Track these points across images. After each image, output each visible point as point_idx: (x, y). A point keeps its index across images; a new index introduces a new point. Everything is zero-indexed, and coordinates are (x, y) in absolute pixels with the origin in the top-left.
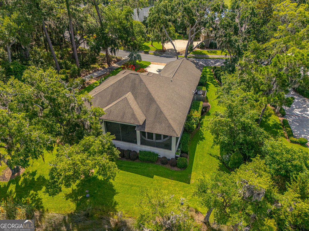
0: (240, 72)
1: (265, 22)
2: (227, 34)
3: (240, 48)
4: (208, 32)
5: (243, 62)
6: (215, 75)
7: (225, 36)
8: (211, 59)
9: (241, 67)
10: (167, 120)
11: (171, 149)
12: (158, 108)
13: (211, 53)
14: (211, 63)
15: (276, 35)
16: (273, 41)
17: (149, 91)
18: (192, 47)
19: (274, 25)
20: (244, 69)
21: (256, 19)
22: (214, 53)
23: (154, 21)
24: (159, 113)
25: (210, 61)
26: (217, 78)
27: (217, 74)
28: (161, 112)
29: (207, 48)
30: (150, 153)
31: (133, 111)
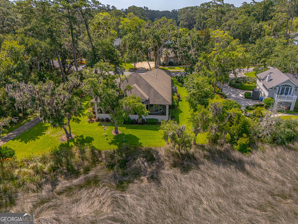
0: (198, 71)
1: (207, 43)
2: (185, 51)
3: (194, 59)
4: (167, 54)
5: (199, 64)
6: (178, 80)
7: (184, 52)
8: (172, 72)
9: (198, 67)
10: (162, 97)
11: (165, 115)
12: (155, 91)
13: (171, 69)
14: (173, 74)
15: (215, 49)
16: (213, 52)
17: (147, 82)
18: (160, 63)
19: (212, 45)
20: (200, 68)
21: (200, 42)
22: (173, 68)
23: (132, 45)
24: (156, 94)
25: (172, 73)
26: (180, 82)
27: (180, 79)
28: (158, 93)
29: (167, 66)
30: (153, 119)
31: (141, 93)
